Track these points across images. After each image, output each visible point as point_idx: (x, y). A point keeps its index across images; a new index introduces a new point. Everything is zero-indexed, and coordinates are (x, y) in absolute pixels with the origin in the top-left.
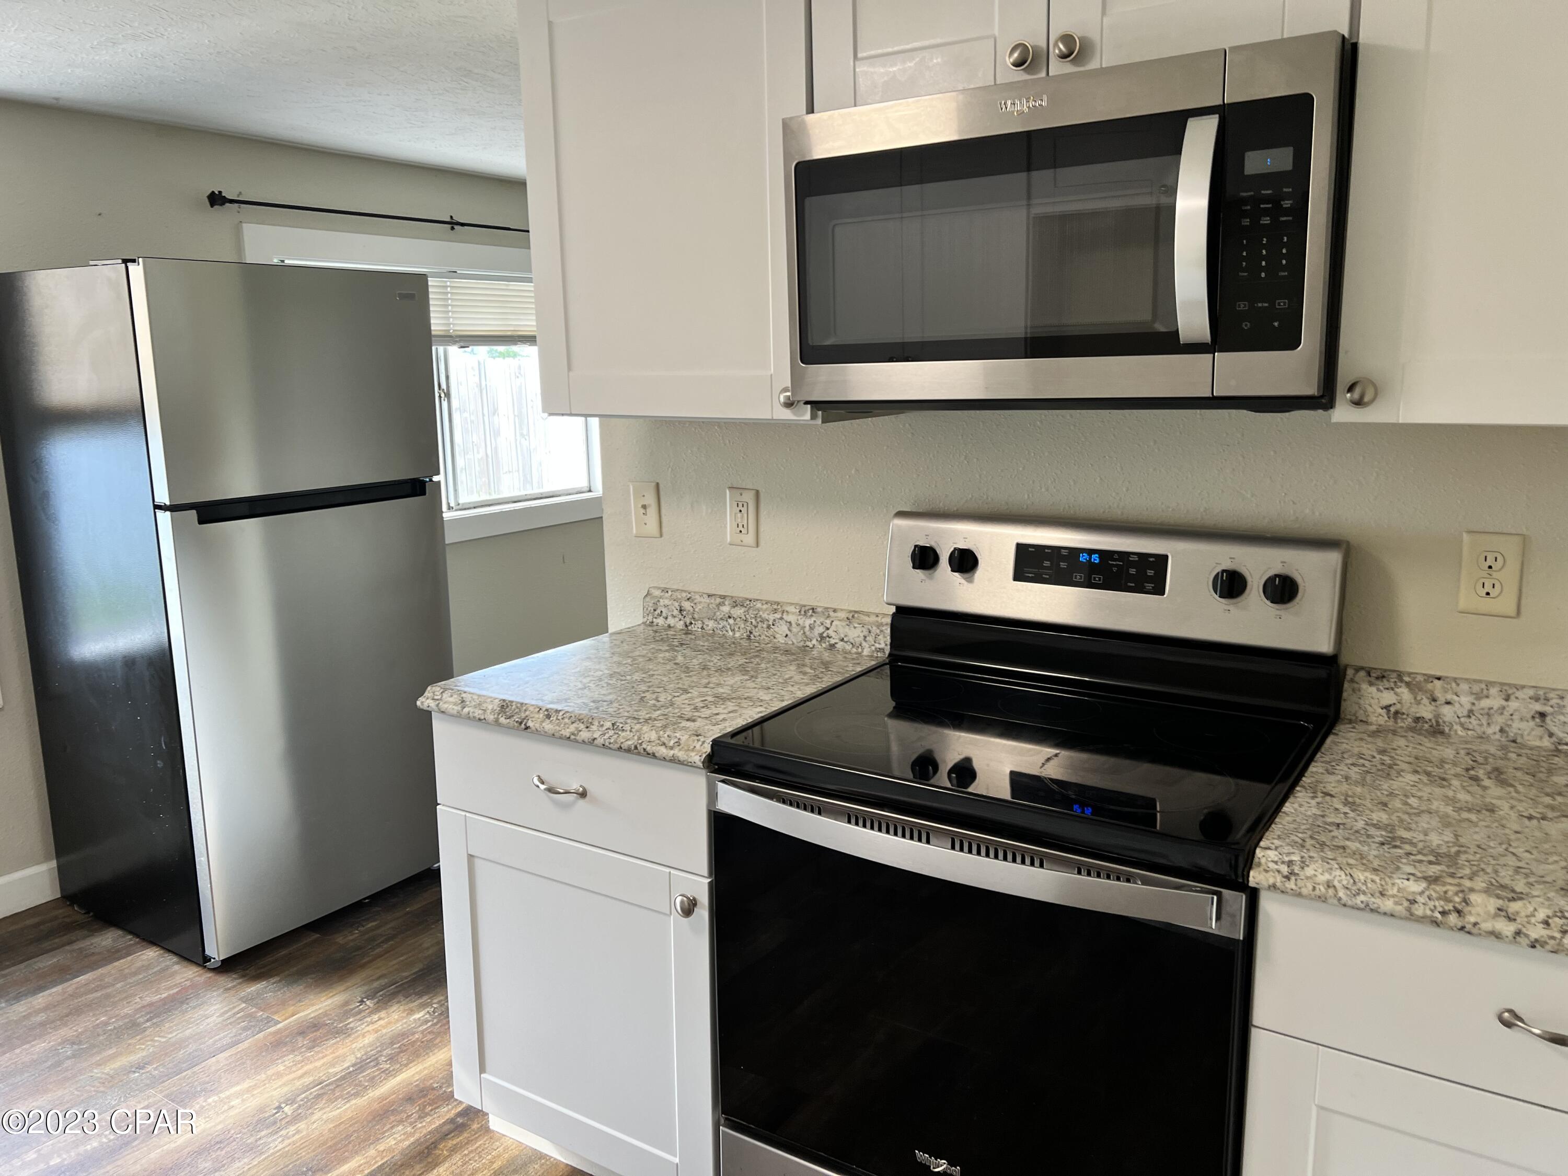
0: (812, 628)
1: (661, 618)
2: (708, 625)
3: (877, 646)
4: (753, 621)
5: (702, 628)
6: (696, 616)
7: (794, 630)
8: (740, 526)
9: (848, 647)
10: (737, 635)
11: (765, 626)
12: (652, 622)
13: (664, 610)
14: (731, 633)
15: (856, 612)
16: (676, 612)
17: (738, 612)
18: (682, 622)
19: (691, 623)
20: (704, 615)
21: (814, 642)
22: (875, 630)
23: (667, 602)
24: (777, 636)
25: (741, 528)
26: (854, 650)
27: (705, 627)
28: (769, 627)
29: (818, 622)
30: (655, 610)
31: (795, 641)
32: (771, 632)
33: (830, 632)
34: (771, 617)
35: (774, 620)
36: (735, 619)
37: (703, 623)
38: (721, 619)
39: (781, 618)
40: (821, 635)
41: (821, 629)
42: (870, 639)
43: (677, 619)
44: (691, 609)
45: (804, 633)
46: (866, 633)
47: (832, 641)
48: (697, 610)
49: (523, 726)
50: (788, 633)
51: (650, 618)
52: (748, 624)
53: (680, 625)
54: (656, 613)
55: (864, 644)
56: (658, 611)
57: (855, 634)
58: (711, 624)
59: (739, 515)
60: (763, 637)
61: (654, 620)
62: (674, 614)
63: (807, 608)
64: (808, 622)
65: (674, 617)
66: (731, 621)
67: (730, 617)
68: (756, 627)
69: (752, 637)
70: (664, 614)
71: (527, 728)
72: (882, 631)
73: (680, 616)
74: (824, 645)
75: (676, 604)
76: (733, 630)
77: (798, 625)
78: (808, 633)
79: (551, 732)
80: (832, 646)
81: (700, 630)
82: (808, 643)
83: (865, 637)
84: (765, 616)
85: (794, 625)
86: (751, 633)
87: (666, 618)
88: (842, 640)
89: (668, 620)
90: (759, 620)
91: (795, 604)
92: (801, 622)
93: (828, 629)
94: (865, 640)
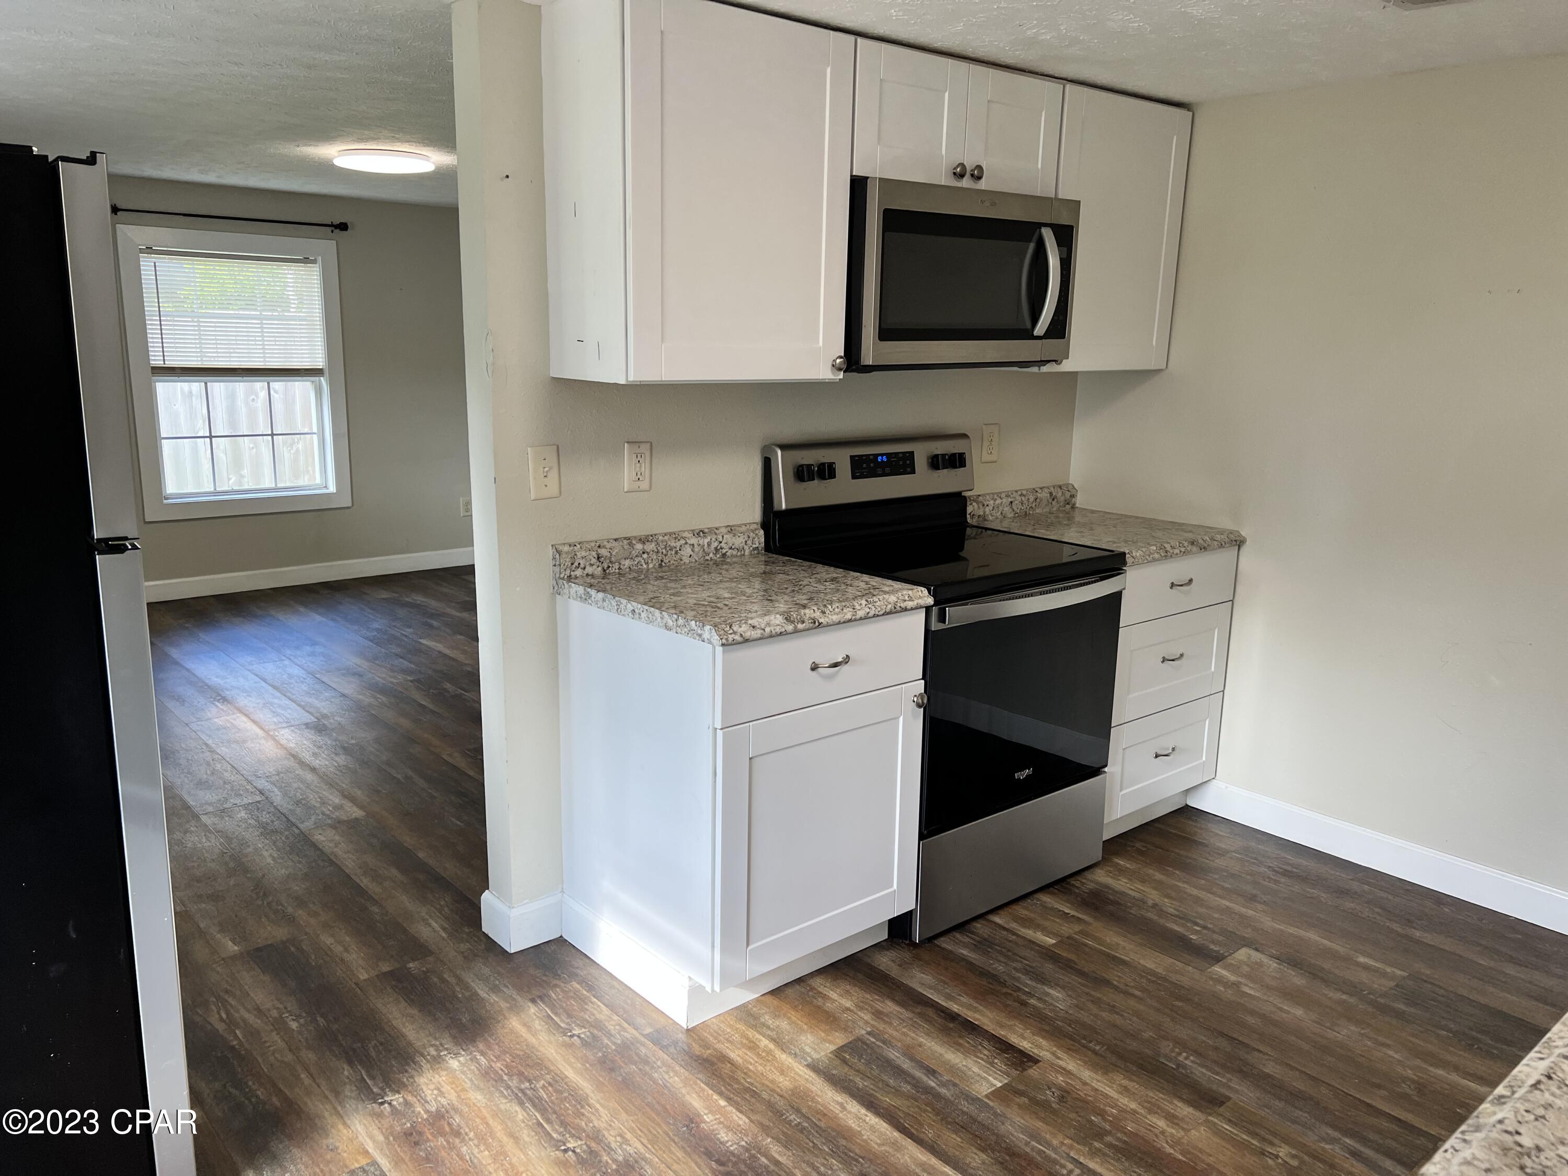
0: (709, 544)
1: (579, 569)
2: (624, 565)
3: (754, 546)
4: (664, 551)
5: (619, 569)
6: (613, 559)
7: (696, 550)
8: (639, 474)
9: (735, 552)
10: (651, 566)
11: (673, 552)
12: (570, 576)
13: (582, 562)
14: (645, 566)
15: (733, 526)
16: (594, 561)
17: (650, 547)
18: (600, 569)
19: (609, 567)
20: (620, 557)
21: (711, 555)
22: (752, 535)
23: (584, 554)
24: (684, 558)
25: (639, 476)
26: (739, 553)
27: (622, 567)
28: (676, 553)
29: (714, 539)
30: (572, 564)
31: (697, 559)
32: (678, 557)
33: (723, 545)
34: (678, 544)
35: (681, 546)
36: (648, 553)
37: (620, 564)
38: (637, 556)
39: (686, 543)
40: (716, 549)
41: (716, 544)
42: (749, 542)
43: (595, 567)
44: (608, 555)
45: (704, 550)
46: (746, 539)
47: (724, 551)
48: (614, 553)
49: (817, 624)
50: (692, 553)
51: (568, 572)
52: (660, 555)
53: (598, 571)
54: (574, 566)
55: (746, 547)
56: (576, 564)
57: (739, 541)
58: (627, 563)
59: (638, 465)
60: (672, 562)
61: (572, 573)
62: (592, 562)
63: (697, 531)
64: (706, 541)
65: (591, 565)
66: (645, 556)
67: (644, 553)
68: (666, 555)
69: (663, 564)
70: (582, 566)
71: (820, 624)
72: (756, 535)
73: (598, 563)
74: (718, 556)
75: (594, 554)
76: (647, 563)
77: (699, 545)
78: (706, 550)
79: (838, 621)
80: (724, 555)
81: (617, 571)
82: (707, 558)
83: (746, 542)
84: (673, 544)
85: (696, 546)
86: (662, 561)
87: (584, 568)
88: (731, 548)
89: (586, 569)
90: (668, 549)
91: (688, 531)
92: (701, 542)
93: (721, 542)
94: (746, 544)
